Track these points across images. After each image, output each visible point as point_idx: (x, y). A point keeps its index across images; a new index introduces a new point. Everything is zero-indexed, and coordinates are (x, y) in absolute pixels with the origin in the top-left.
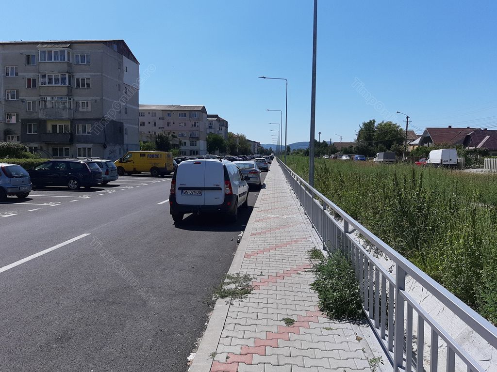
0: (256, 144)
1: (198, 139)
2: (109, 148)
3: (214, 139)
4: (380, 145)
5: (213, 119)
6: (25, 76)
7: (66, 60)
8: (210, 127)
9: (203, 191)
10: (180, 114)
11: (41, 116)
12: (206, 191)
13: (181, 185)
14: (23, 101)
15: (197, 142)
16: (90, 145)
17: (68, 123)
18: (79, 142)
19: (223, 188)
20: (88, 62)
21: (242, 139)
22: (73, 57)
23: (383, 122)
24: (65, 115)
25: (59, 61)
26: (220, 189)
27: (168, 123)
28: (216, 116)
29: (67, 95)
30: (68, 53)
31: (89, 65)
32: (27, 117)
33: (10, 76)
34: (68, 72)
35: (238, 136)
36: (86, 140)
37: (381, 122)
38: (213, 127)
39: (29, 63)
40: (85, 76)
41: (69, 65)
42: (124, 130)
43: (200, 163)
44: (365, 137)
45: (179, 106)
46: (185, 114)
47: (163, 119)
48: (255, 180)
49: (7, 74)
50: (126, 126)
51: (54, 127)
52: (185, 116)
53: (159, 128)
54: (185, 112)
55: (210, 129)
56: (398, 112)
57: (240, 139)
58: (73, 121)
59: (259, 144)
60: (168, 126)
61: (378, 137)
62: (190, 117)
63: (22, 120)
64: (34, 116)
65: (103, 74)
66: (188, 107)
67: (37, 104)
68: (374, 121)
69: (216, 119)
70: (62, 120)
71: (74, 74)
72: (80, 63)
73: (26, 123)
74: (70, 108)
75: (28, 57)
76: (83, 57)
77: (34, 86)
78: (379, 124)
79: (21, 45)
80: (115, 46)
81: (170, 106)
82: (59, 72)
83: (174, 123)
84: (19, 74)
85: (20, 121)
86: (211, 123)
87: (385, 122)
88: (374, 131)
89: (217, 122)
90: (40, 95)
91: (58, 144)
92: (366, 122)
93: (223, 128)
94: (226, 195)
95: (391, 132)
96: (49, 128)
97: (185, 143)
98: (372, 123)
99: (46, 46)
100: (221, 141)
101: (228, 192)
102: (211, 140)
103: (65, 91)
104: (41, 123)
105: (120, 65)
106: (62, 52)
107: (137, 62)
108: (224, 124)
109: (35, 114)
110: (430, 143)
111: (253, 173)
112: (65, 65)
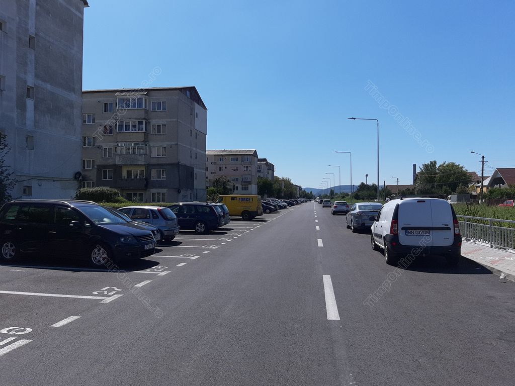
0: (298, 188)
1: (250, 183)
2: (182, 192)
3: (264, 183)
4: (444, 187)
5: (262, 163)
6: (101, 123)
7: (144, 107)
8: (259, 171)
9: (431, 231)
10: (232, 158)
11: (118, 162)
12: (433, 231)
13: (405, 225)
14: (99, 147)
15: (249, 186)
16: (164, 191)
17: (144, 169)
18: (154, 187)
19: (452, 228)
20: (164, 109)
21: (287, 183)
22: (149, 104)
23: (445, 163)
24: (142, 160)
25: (137, 108)
26: (449, 229)
27: (220, 168)
28: (265, 160)
29: (144, 141)
30: (146, 100)
31: (166, 112)
32: (103, 163)
33: (87, 123)
34: (145, 119)
35: (283, 180)
36: (161, 185)
37: (442, 163)
38: (262, 171)
39: (105, 111)
40: (161, 122)
41: (146, 111)
42: (194, 175)
43: (425, 202)
44: (427, 179)
45: (230, 151)
46: (237, 158)
47: (215, 163)
49: (85, 122)
50: (196, 170)
51: (129, 173)
52: (237, 160)
53: (211, 173)
54: (237, 157)
55: (259, 173)
56: (472, 152)
57: (285, 183)
58: (149, 167)
59: (300, 187)
60: (220, 170)
61: (440, 179)
62: (242, 161)
63: (97, 166)
64: (110, 162)
65: (179, 120)
66: (240, 151)
67: (113, 150)
68: (435, 162)
69: (264, 163)
70: (138, 165)
71: (150, 121)
72: (156, 110)
73: (102, 169)
74: (146, 154)
75: (106, 105)
76: (159, 104)
77: (111, 132)
78: (440, 166)
79: (100, 93)
80: (188, 93)
81: (222, 151)
82: (136, 119)
83: (226, 168)
84: (96, 121)
85: (96, 167)
86: (260, 167)
87: (446, 163)
88: (436, 173)
89: (265, 166)
90: (117, 142)
91: (132, 189)
92: (426, 163)
93: (270, 172)
94: (455, 234)
95: (454, 174)
96: (124, 174)
97: (237, 187)
98: (433, 164)
99: (123, 94)
100: (271, 185)
101: (457, 231)
102: (261, 184)
103: (141, 137)
104: (117, 169)
105: (192, 110)
106: (140, 99)
107: (205, 108)
108: (271, 167)
109: (111, 160)
110: (501, 185)
112: (143, 112)
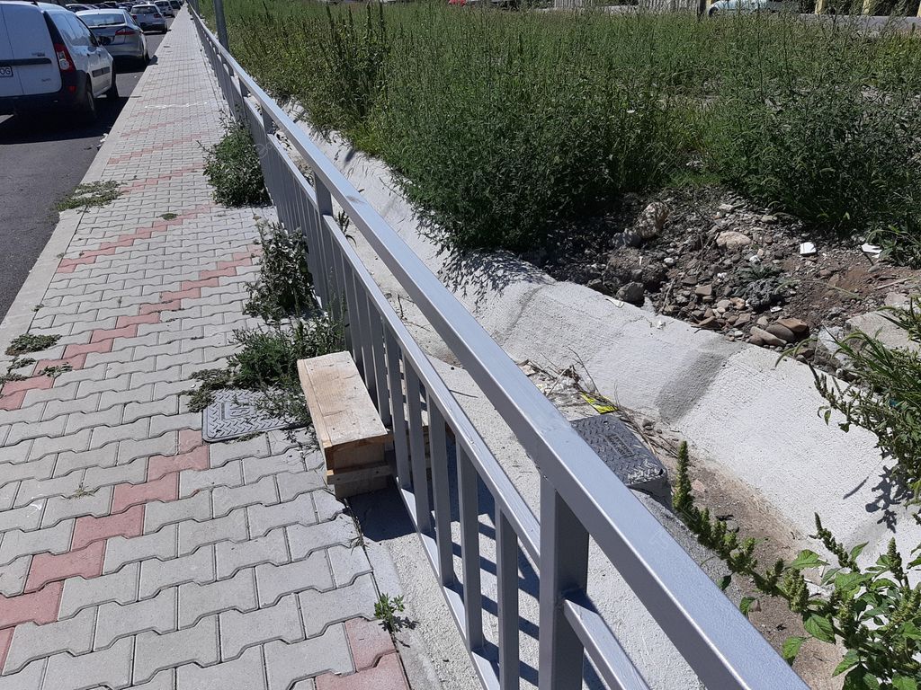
9: (14, 68)
12: (19, 67)
19: (54, 60)
26: (48, 61)
48: (132, 49)
94: (62, 72)
101: (66, 66)
111: (125, 33)
